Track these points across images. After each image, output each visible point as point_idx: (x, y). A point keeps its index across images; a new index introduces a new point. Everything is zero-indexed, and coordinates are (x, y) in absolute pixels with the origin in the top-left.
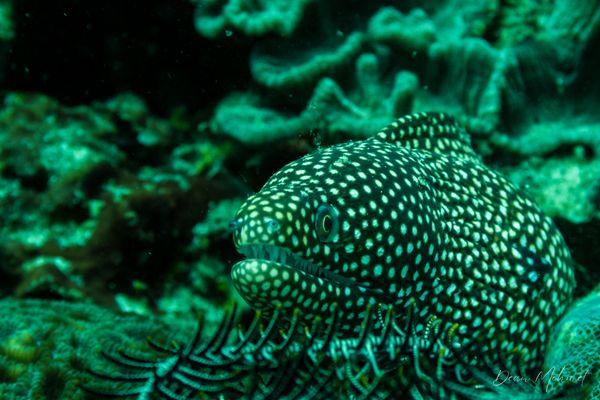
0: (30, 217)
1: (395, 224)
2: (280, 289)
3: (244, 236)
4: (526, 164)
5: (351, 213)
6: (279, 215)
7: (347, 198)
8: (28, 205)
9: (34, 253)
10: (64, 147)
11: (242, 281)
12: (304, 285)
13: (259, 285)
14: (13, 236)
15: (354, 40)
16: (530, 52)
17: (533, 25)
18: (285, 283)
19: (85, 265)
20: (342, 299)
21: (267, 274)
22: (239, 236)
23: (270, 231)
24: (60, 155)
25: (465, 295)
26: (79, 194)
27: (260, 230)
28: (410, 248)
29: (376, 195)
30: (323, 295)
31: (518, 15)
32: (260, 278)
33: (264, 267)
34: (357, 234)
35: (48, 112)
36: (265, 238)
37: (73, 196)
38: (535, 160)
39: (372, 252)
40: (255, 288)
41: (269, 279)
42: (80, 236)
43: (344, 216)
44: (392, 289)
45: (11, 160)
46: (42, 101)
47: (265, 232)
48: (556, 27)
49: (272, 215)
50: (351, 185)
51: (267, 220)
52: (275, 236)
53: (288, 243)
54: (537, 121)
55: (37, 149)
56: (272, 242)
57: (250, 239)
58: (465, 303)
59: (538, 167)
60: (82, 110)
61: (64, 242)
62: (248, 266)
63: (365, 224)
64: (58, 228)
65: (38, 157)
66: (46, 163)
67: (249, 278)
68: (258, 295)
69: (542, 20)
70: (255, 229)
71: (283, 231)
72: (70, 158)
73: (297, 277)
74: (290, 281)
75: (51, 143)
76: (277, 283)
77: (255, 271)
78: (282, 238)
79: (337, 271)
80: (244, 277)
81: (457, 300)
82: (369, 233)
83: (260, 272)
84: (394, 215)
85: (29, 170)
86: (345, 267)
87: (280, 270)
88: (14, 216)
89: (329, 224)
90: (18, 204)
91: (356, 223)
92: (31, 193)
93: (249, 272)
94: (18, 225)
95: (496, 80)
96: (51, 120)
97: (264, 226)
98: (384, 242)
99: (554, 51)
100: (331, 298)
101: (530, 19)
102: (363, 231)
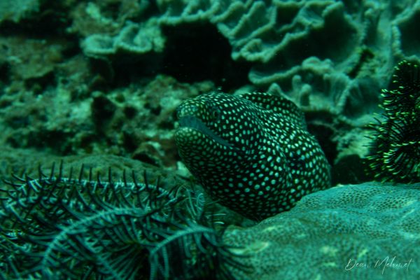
0: (151, 125)
1: (243, 121)
2: (197, 140)
3: (182, 112)
4: (353, 130)
5: (225, 113)
6: (197, 105)
7: (223, 106)
8: (151, 120)
9: (148, 139)
10: (172, 98)
11: (181, 136)
12: (207, 140)
13: (188, 138)
14: (142, 132)
15: (295, 69)
16: (367, 82)
17: (373, 71)
18: (199, 138)
19: (167, 147)
20: (223, 151)
21: (191, 133)
22: (180, 113)
23: (194, 110)
24: (169, 101)
25: (276, 164)
26: (171, 118)
27: (190, 109)
28: (249, 132)
29: (235, 108)
30: (215, 147)
31: (368, 66)
32: (189, 135)
33: (191, 130)
34: (227, 122)
35: (170, 84)
36: (192, 113)
37: (168, 119)
38: (358, 129)
39: (233, 131)
40: (186, 139)
41: (192, 135)
42: (168, 135)
43: (222, 114)
44: (244, 149)
45: (149, 101)
46: (170, 79)
47: (192, 111)
48: (381, 73)
49: (194, 104)
50: (225, 102)
51: (192, 106)
52: (195, 113)
53: (201, 117)
54: (368, 113)
55: (160, 98)
56: (194, 116)
57: (185, 114)
58: (276, 168)
59: (359, 132)
60: (186, 85)
61: (162, 137)
62: (184, 129)
63: (230, 118)
64: (161, 131)
65: (159, 101)
66: (161, 104)
67: (184, 134)
68: (187, 143)
69: (377, 70)
70: (187, 109)
71: (199, 111)
72: (172, 103)
73: (204, 136)
74: (201, 137)
75: (167, 96)
76: (196, 137)
77: (187, 131)
78: (198, 114)
79: (220, 136)
80: (182, 134)
81: (272, 165)
82: (232, 122)
83: (189, 132)
84: (242, 117)
85: (155, 106)
86: (224, 135)
87: (197, 132)
88: (145, 124)
89: (216, 114)
90: (147, 119)
91: (227, 116)
92: (153, 115)
93: (184, 132)
94: (145, 127)
95: (346, 92)
96: (170, 87)
97: (192, 108)
98: (238, 128)
99: (378, 84)
100: (218, 149)
101: (373, 68)
102: (230, 121)
